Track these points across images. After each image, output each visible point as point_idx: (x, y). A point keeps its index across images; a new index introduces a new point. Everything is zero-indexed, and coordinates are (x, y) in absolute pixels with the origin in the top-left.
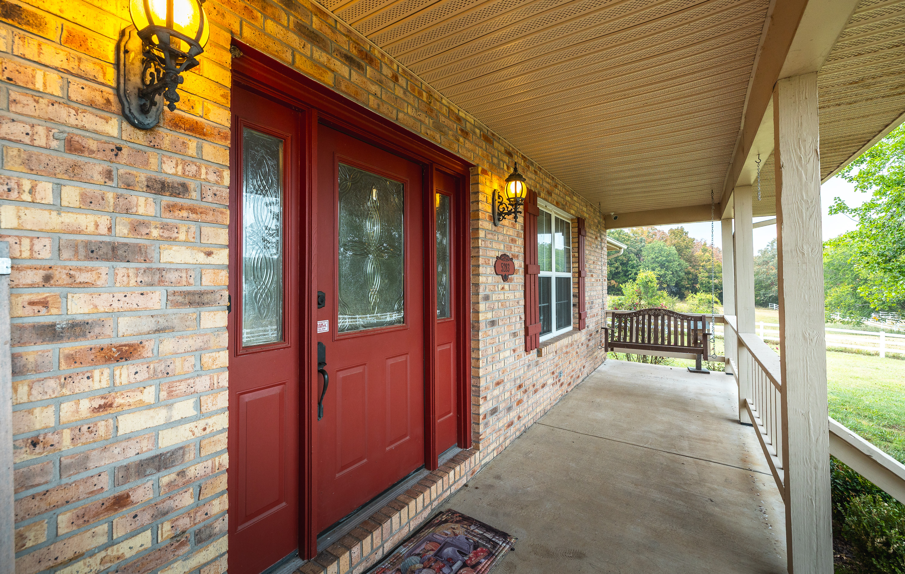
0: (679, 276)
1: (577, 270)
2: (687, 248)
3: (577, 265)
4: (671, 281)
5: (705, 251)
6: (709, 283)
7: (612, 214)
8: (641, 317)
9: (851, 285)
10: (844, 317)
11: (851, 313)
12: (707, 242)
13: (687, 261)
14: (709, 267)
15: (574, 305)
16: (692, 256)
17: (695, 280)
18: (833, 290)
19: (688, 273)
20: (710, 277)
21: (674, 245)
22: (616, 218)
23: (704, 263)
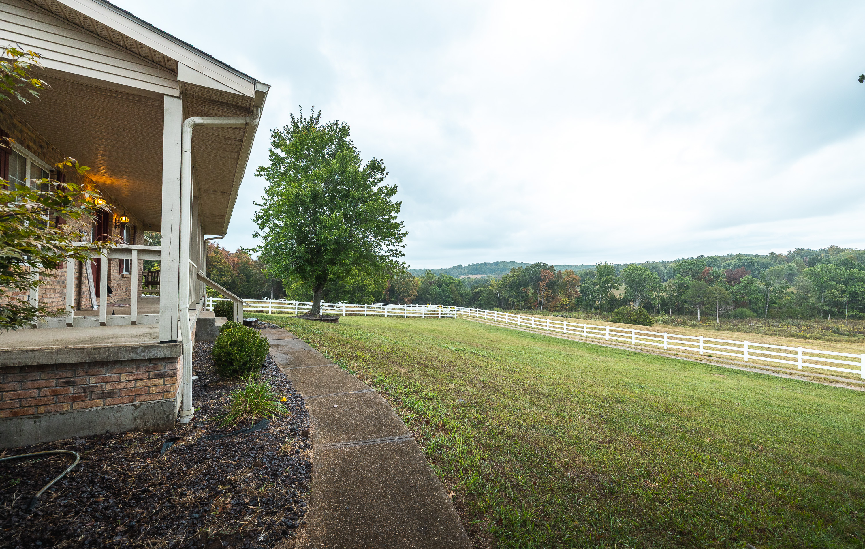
12: (219, 245)
22: (150, 227)
23: (216, 263)
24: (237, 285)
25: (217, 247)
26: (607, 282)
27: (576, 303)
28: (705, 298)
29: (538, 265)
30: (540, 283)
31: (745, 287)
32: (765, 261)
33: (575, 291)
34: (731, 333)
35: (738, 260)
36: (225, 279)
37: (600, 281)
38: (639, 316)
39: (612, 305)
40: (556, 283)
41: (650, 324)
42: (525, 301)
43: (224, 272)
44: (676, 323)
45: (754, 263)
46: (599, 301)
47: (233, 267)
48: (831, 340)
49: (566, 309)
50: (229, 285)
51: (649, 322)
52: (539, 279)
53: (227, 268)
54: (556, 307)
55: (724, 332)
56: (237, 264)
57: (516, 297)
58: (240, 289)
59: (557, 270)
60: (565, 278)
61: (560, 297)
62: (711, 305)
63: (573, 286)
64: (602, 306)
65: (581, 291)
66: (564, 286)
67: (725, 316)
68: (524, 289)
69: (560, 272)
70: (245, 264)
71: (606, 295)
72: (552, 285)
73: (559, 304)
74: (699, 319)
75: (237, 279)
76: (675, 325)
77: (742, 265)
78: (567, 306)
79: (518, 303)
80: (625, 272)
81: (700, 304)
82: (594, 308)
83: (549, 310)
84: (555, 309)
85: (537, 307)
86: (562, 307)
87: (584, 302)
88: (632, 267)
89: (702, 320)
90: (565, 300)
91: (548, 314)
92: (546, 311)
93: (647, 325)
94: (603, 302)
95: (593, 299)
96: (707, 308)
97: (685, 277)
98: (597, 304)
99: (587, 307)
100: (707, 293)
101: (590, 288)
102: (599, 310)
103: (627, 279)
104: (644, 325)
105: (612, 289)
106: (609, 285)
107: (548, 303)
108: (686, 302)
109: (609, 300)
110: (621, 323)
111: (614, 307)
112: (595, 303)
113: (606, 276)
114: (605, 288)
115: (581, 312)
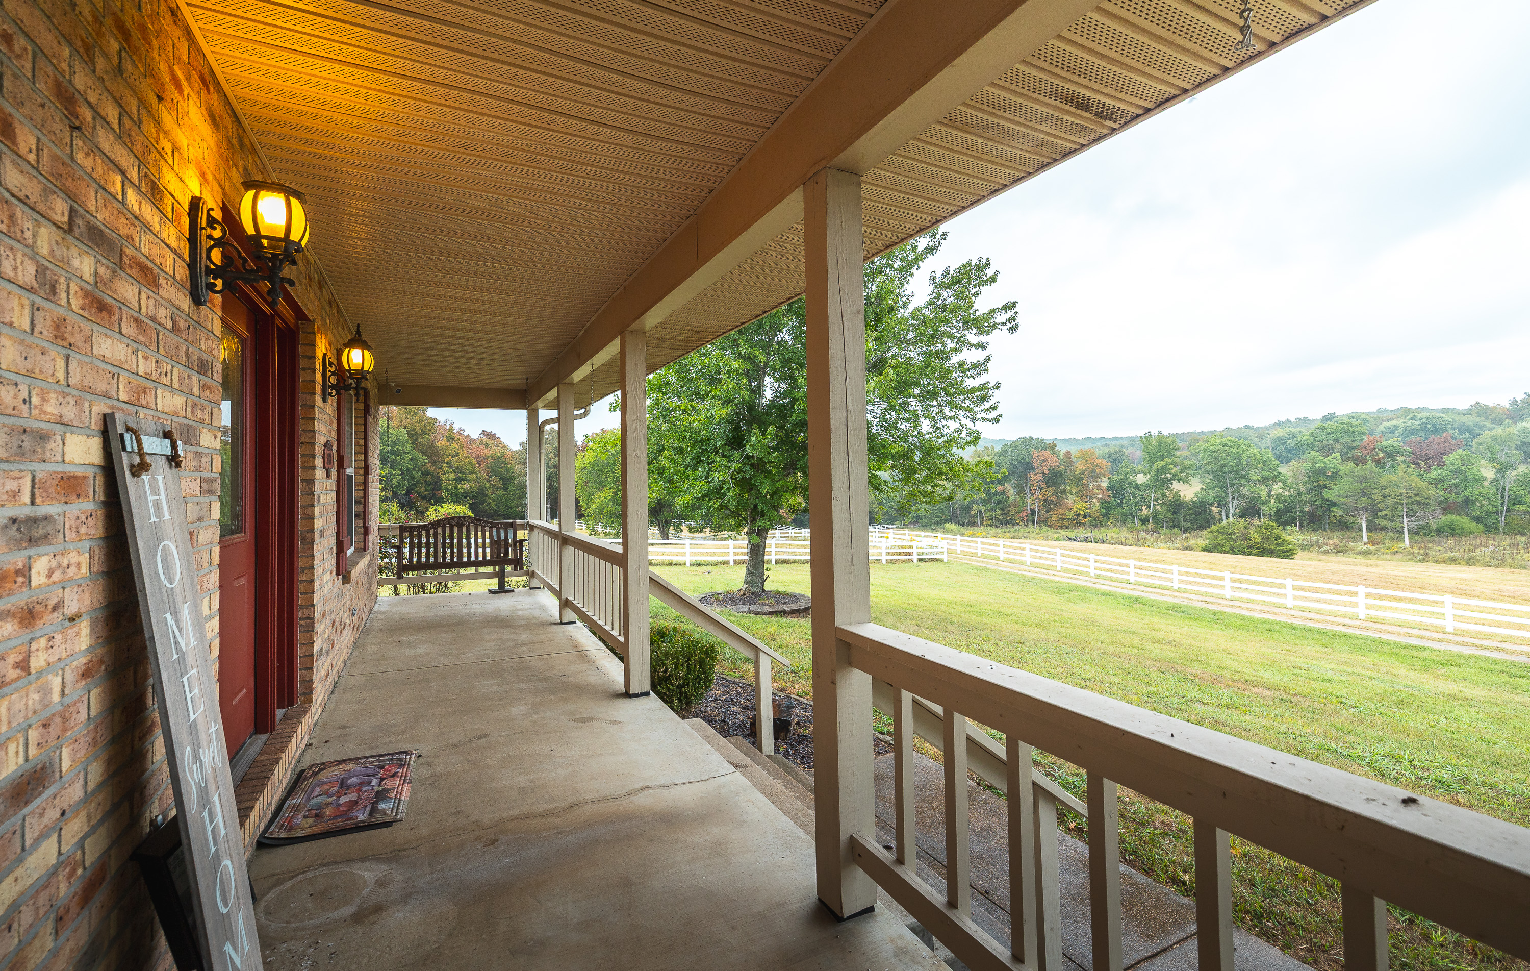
0: (413, 478)
1: (362, 464)
2: (424, 433)
3: (362, 457)
4: (399, 486)
5: (451, 439)
6: (456, 488)
7: (393, 384)
8: (440, 530)
9: (612, 490)
10: (606, 528)
11: (612, 522)
12: (454, 426)
13: (424, 453)
14: (457, 464)
15: (357, 516)
16: (432, 445)
17: (436, 484)
18: (597, 495)
19: (426, 473)
20: (458, 480)
21: (405, 427)
22: (398, 391)
23: (450, 458)
24: (487, 496)
25: (451, 429)
26: (1164, 469)
27: (1103, 511)
28: (1378, 497)
29: (1026, 441)
30: (1031, 475)
31: (1456, 473)
32: (1466, 420)
33: (1099, 488)
35: (1412, 419)
36: (466, 486)
37: (1151, 469)
38: (1266, 539)
39: (1174, 513)
40: (1061, 475)
41: (1288, 554)
42: (1003, 510)
43: (465, 473)
44: (1325, 548)
45: (1445, 425)
46: (1149, 507)
47: (479, 463)
49: (1084, 524)
50: (474, 497)
51: (1284, 552)
52: (1030, 467)
53: (470, 467)
54: (1063, 520)
56: (485, 458)
57: (984, 502)
58: (493, 504)
59: (1062, 449)
60: (1080, 466)
61: (1070, 500)
62: (1392, 511)
63: (1096, 477)
64: (1156, 515)
65: (1111, 488)
66: (1078, 480)
67: (1427, 533)
68: (1000, 488)
69: (1068, 453)
70: (499, 458)
71: (1164, 495)
72: (1054, 479)
73: (1070, 514)
74: (1365, 539)
75: (487, 485)
76: (1326, 552)
77: (1421, 429)
78: (1085, 517)
79: (988, 514)
80: (1205, 450)
81: (1365, 509)
82: (1141, 520)
83: (1050, 526)
84: (1061, 524)
85: (1027, 521)
86: (1075, 519)
87: (1119, 510)
88: (1218, 441)
89: (1371, 541)
90: (1081, 506)
91: (1052, 533)
92: (1046, 528)
93: (1284, 557)
94: (1158, 508)
95: (1137, 502)
96: (1382, 517)
97: (1326, 457)
98: (1145, 512)
99: (1126, 518)
100: (1382, 488)
101: (1130, 483)
102: (1150, 525)
103: (1208, 464)
104: (1278, 556)
105: (1174, 482)
106: (1169, 475)
107: (1047, 512)
108: (1333, 504)
109: (1170, 504)
110: (1227, 552)
111: (1180, 518)
112: (1141, 510)
113: (1162, 458)
114: (1161, 481)
115: (1116, 529)
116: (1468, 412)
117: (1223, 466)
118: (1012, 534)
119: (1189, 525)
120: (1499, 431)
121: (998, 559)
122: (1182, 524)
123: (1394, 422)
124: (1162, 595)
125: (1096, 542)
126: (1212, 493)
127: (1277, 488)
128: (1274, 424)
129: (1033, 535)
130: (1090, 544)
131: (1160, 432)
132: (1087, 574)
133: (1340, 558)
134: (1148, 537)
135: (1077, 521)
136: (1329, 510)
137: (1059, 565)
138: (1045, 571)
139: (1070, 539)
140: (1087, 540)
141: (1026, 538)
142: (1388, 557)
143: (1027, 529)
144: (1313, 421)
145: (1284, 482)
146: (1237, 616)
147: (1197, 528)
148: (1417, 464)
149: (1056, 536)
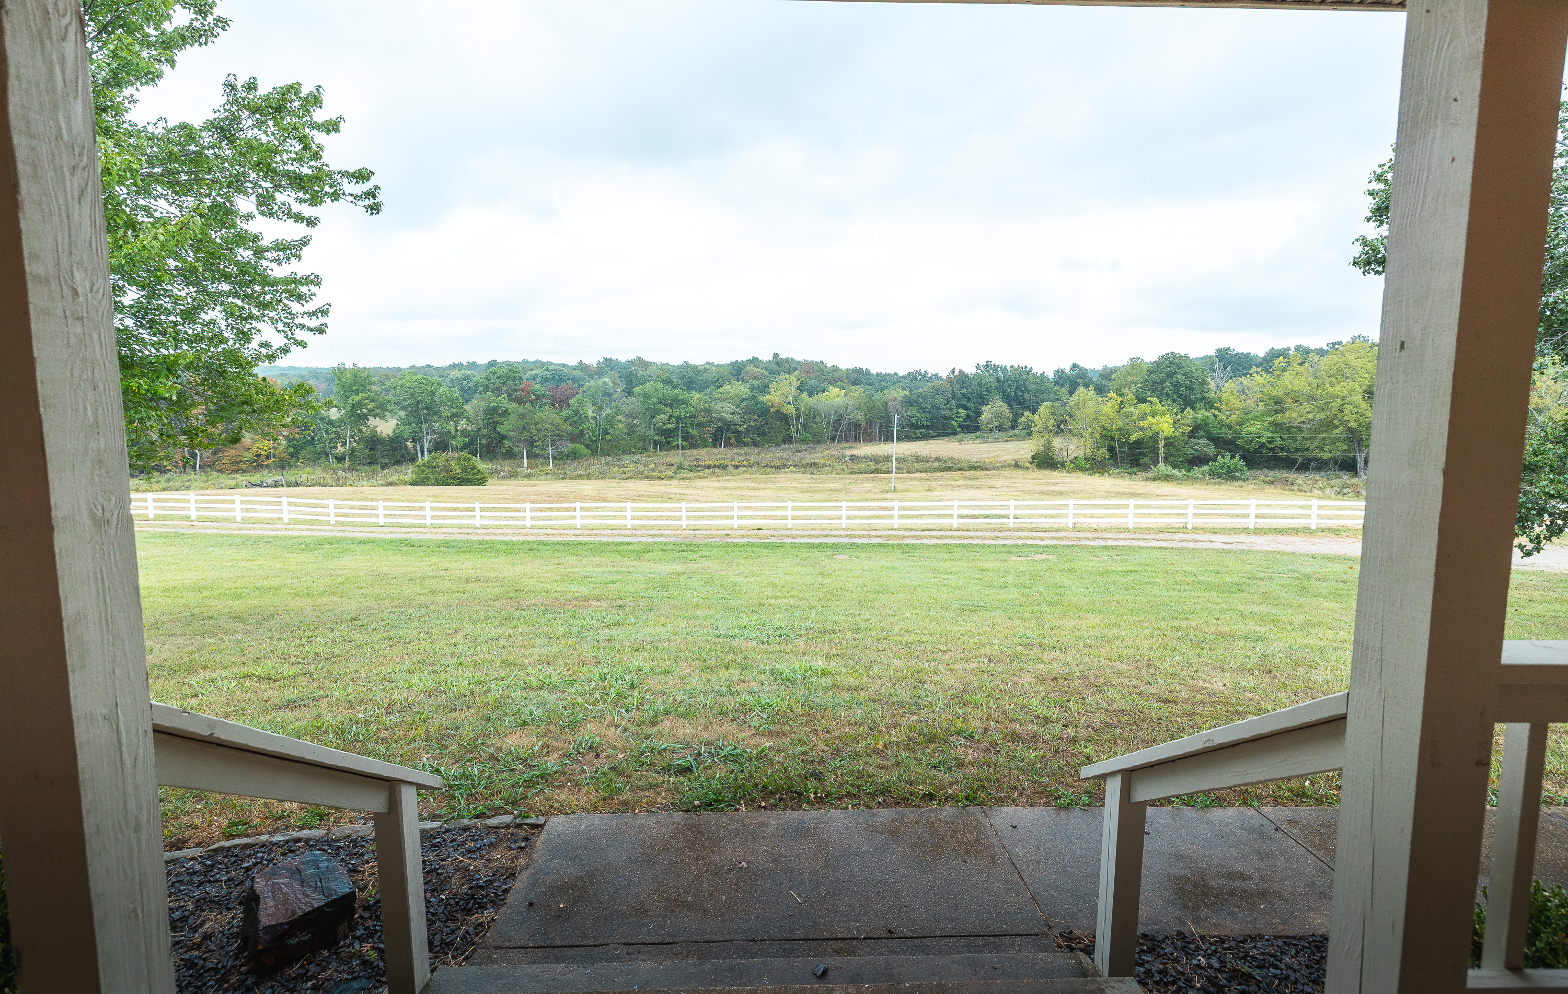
26: (360, 404)
27: (291, 450)
28: (534, 432)
31: (576, 412)
34: (580, 481)
37: (345, 404)
38: (463, 469)
39: (371, 449)
41: (481, 482)
44: (503, 474)
46: (344, 444)
48: (683, 479)
49: (267, 466)
51: (479, 480)
54: (238, 462)
55: (573, 482)
62: (542, 441)
64: (352, 452)
67: (563, 458)
71: (360, 431)
73: (248, 456)
74: (526, 465)
76: (503, 478)
78: (268, 457)
80: (401, 386)
81: (525, 440)
82: (336, 458)
83: (220, 471)
84: (236, 467)
85: (185, 467)
86: (255, 461)
87: (310, 448)
88: (414, 378)
89: (530, 467)
90: (264, 445)
91: (226, 480)
92: (215, 474)
93: (478, 485)
94: (355, 444)
95: (331, 439)
96: (537, 447)
97: (497, 397)
98: (340, 449)
99: (319, 456)
100: (537, 424)
101: (323, 419)
102: (347, 463)
103: (405, 400)
104: (475, 485)
105: (371, 418)
106: (365, 411)
107: (215, 453)
108: (503, 437)
109: (367, 441)
110: (433, 485)
111: (378, 454)
112: (336, 447)
113: (357, 392)
114: (357, 417)
115: (308, 469)
116: (574, 368)
117: (419, 402)
118: (163, 484)
119: (387, 461)
120: (593, 383)
121: (187, 518)
122: (380, 460)
123: (534, 372)
124: (421, 533)
125: (288, 486)
126: (408, 429)
127: (463, 424)
128: (450, 365)
129: (198, 483)
130: (280, 489)
131: (354, 365)
132: (328, 523)
133: (513, 482)
134: (348, 475)
135: (258, 463)
136: (500, 442)
137: (286, 517)
138: (270, 526)
139: (254, 485)
140: (276, 485)
141: (188, 488)
142: (543, 477)
143: (186, 477)
144: (480, 365)
145: (468, 418)
146: (501, 542)
147: (394, 464)
148: (554, 405)
149: (233, 483)
